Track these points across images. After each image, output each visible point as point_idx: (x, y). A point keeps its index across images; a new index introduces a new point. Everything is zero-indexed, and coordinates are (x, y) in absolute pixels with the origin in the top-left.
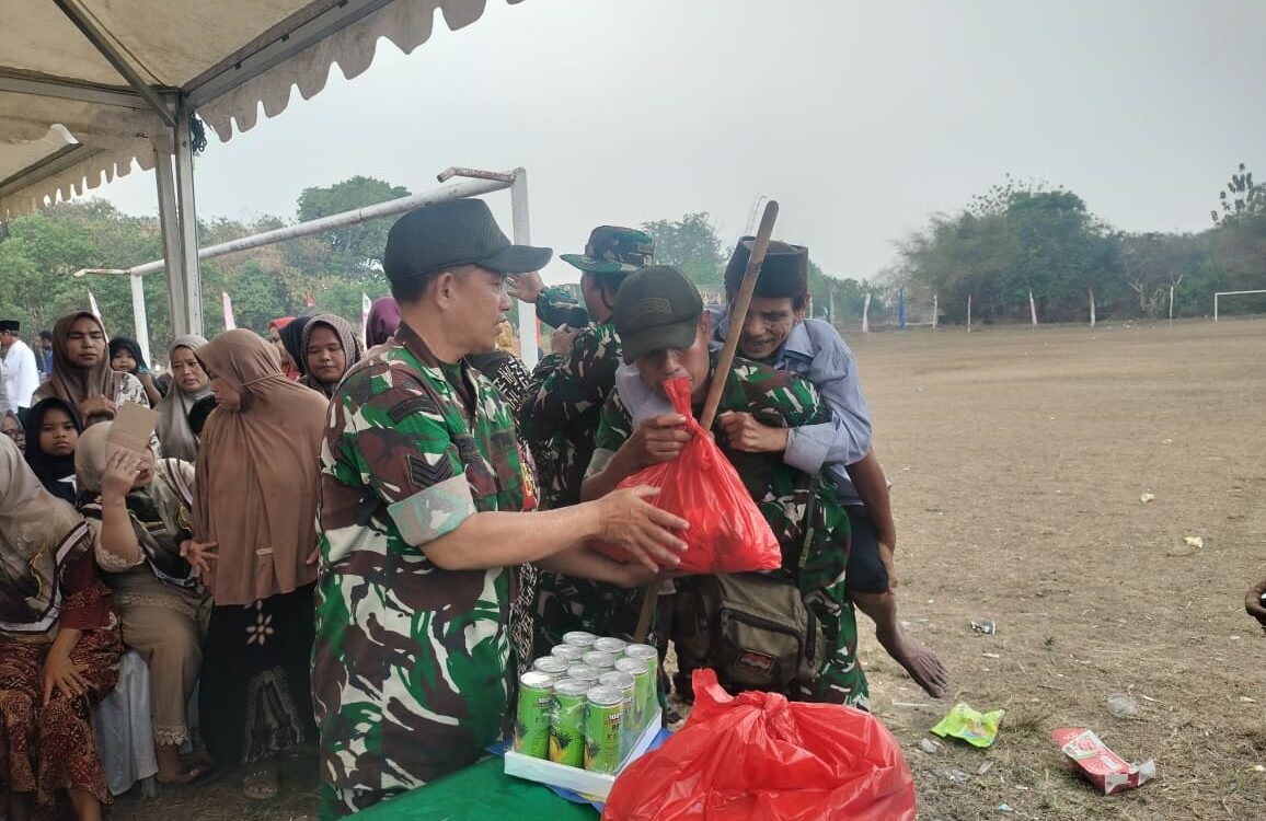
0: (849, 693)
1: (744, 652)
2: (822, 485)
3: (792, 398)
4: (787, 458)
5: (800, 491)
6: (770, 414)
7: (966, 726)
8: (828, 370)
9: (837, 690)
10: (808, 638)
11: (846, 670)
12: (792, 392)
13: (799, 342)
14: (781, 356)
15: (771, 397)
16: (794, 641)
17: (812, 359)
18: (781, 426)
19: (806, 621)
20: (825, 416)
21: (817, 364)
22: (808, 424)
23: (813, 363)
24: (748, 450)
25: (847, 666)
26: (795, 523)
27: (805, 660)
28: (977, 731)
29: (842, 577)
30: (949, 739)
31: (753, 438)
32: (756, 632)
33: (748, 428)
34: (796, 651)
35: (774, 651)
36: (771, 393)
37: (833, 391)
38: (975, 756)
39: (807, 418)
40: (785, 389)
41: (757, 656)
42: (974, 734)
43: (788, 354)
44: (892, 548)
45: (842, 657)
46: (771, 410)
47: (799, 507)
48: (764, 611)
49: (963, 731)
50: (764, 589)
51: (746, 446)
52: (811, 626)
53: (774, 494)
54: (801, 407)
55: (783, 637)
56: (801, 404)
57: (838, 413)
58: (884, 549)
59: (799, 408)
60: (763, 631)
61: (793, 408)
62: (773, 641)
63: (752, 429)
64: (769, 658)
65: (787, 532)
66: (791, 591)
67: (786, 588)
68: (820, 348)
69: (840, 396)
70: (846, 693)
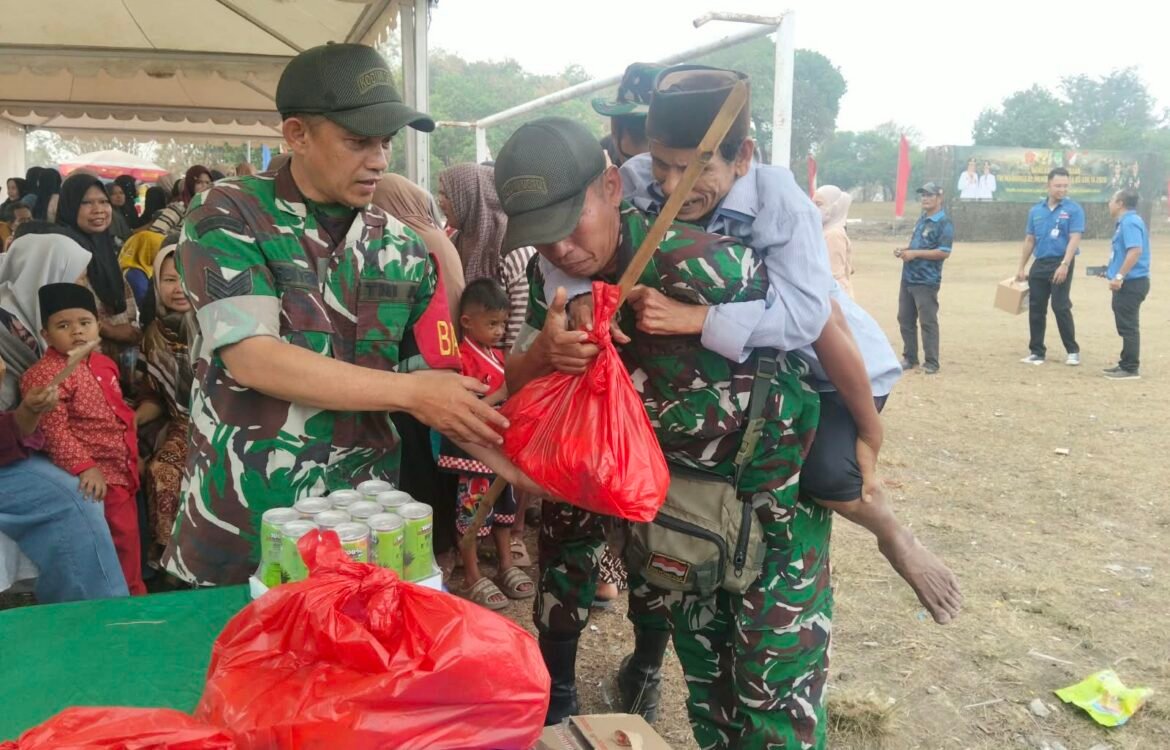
0: (800, 613)
1: (656, 557)
2: (784, 369)
3: (710, 271)
4: (706, 341)
5: (741, 377)
6: (680, 289)
7: (1100, 697)
8: (768, 232)
9: (785, 608)
10: (739, 545)
11: (797, 587)
12: (710, 263)
13: (740, 199)
14: (716, 216)
15: (683, 270)
16: (713, 548)
17: (753, 219)
18: (698, 303)
19: (738, 526)
20: (759, 290)
21: (757, 226)
22: (737, 301)
23: (754, 224)
24: (652, 332)
25: (801, 582)
26: (731, 414)
27: (731, 569)
28: (1109, 705)
29: (795, 479)
30: (1070, 706)
31: (658, 318)
32: (671, 534)
33: (650, 307)
34: (716, 558)
35: (690, 557)
36: (683, 265)
37: (774, 259)
38: (1094, 734)
39: (731, 293)
40: (702, 261)
41: (669, 561)
42: (1106, 708)
43: (724, 213)
44: (875, 449)
45: (794, 570)
46: (683, 285)
47: (740, 396)
48: (685, 513)
49: (1091, 702)
50: (694, 486)
51: (649, 328)
52: (744, 531)
53: (703, 380)
54: (722, 281)
55: (702, 542)
56: (723, 278)
57: (777, 286)
58: (863, 449)
59: (720, 283)
60: (679, 534)
61: (711, 283)
62: (691, 547)
63: (657, 308)
64: (683, 566)
65: (721, 424)
66: (725, 489)
67: (720, 486)
68: (763, 205)
69: (781, 265)
70: (795, 613)
